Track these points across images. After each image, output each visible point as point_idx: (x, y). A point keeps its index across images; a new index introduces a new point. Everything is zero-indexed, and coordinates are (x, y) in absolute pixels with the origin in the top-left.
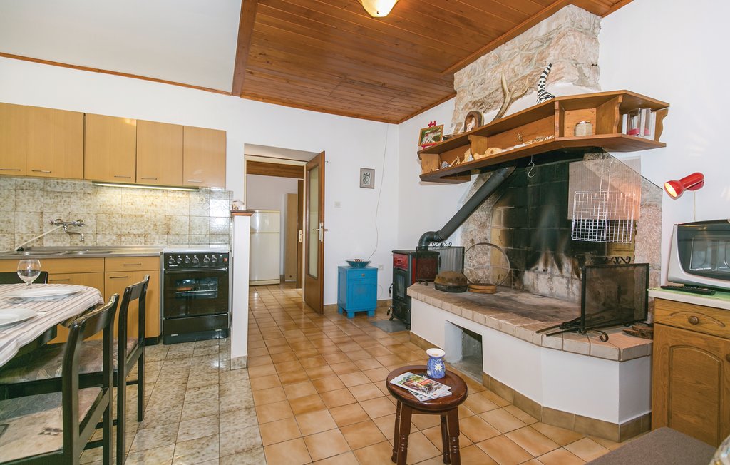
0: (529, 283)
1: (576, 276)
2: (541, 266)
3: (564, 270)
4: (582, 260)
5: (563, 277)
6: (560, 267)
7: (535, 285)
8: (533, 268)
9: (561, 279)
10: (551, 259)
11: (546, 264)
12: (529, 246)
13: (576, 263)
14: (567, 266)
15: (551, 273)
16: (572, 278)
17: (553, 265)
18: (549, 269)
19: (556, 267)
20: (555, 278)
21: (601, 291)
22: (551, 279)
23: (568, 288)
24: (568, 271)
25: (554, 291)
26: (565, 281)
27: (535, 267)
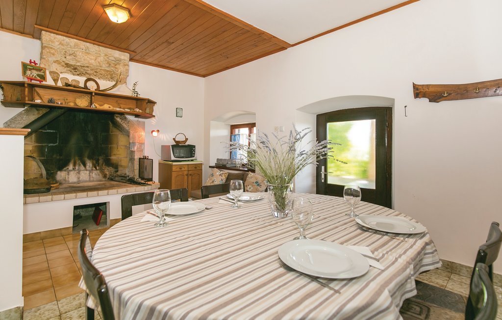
0: (61, 179)
1: (94, 169)
2: (71, 167)
3: (87, 167)
4: (98, 161)
5: (87, 170)
6: (85, 165)
7: (67, 178)
8: (65, 169)
9: (85, 172)
10: (78, 162)
11: (75, 165)
12: (61, 155)
13: (94, 162)
14: (89, 164)
15: (78, 169)
16: (92, 170)
17: (80, 165)
18: (77, 168)
19: (82, 166)
20: (81, 172)
21: (107, 173)
22: (79, 173)
23: (90, 175)
24: (90, 167)
25: (81, 179)
26: (88, 172)
27: (66, 168)
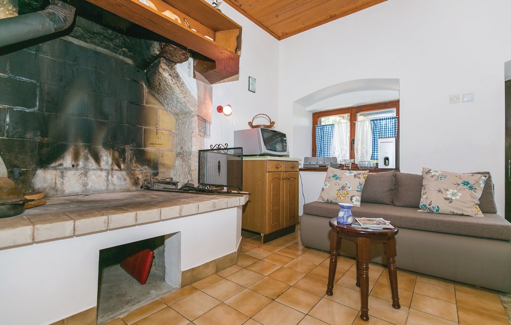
0: (45, 185)
1: (116, 168)
2: (68, 161)
3: (103, 163)
4: (122, 152)
5: (102, 170)
6: (97, 159)
7: (59, 185)
8: (53, 165)
9: (99, 172)
10: (84, 152)
11: (76, 157)
12: (44, 134)
13: (117, 155)
14: (106, 158)
15: (84, 167)
16: (112, 169)
17: (87, 159)
18: (81, 163)
19: (92, 160)
20: (91, 173)
21: (140, 177)
22: (85, 174)
23: (108, 180)
24: (107, 163)
25: (89, 187)
26: (104, 174)
27: (57, 163)
